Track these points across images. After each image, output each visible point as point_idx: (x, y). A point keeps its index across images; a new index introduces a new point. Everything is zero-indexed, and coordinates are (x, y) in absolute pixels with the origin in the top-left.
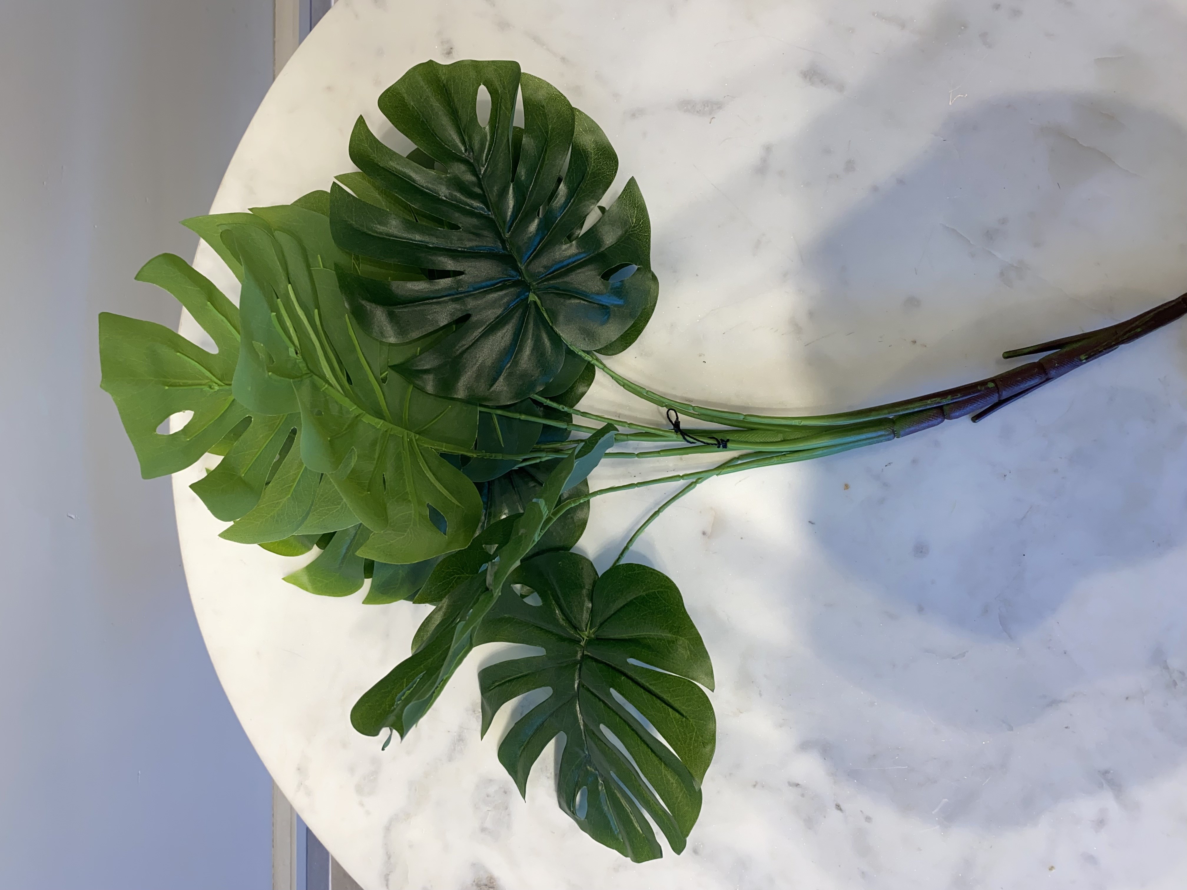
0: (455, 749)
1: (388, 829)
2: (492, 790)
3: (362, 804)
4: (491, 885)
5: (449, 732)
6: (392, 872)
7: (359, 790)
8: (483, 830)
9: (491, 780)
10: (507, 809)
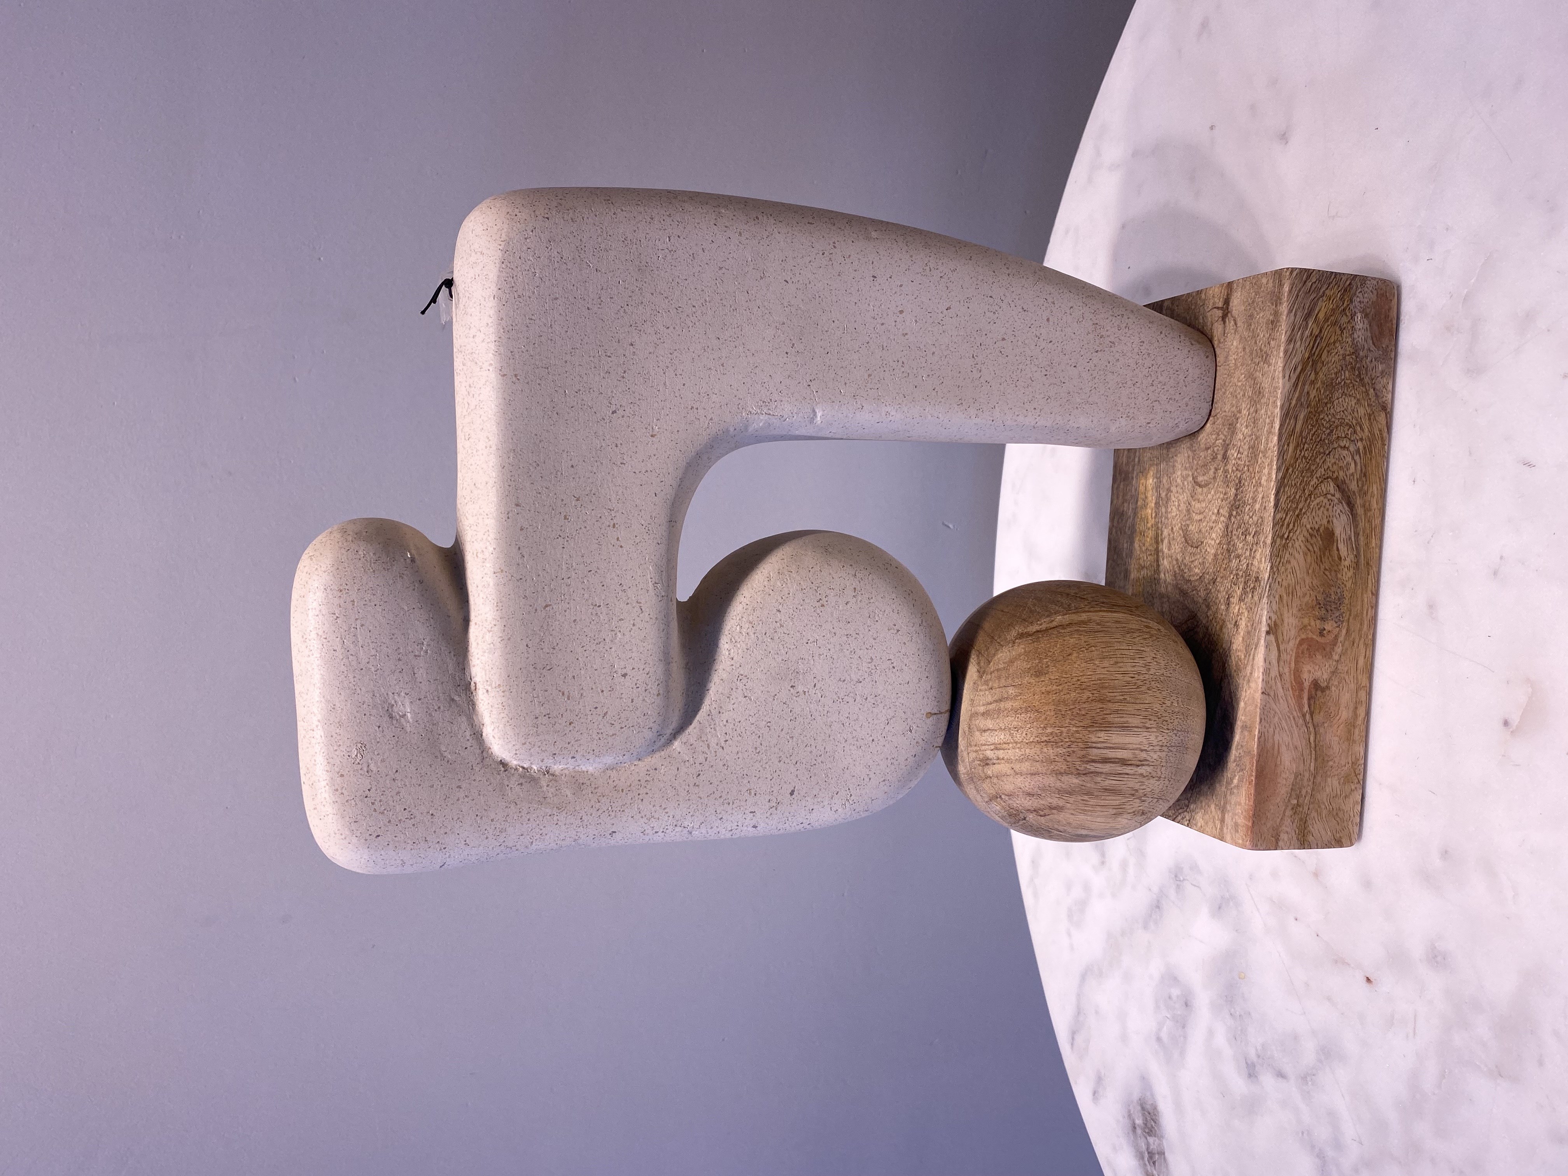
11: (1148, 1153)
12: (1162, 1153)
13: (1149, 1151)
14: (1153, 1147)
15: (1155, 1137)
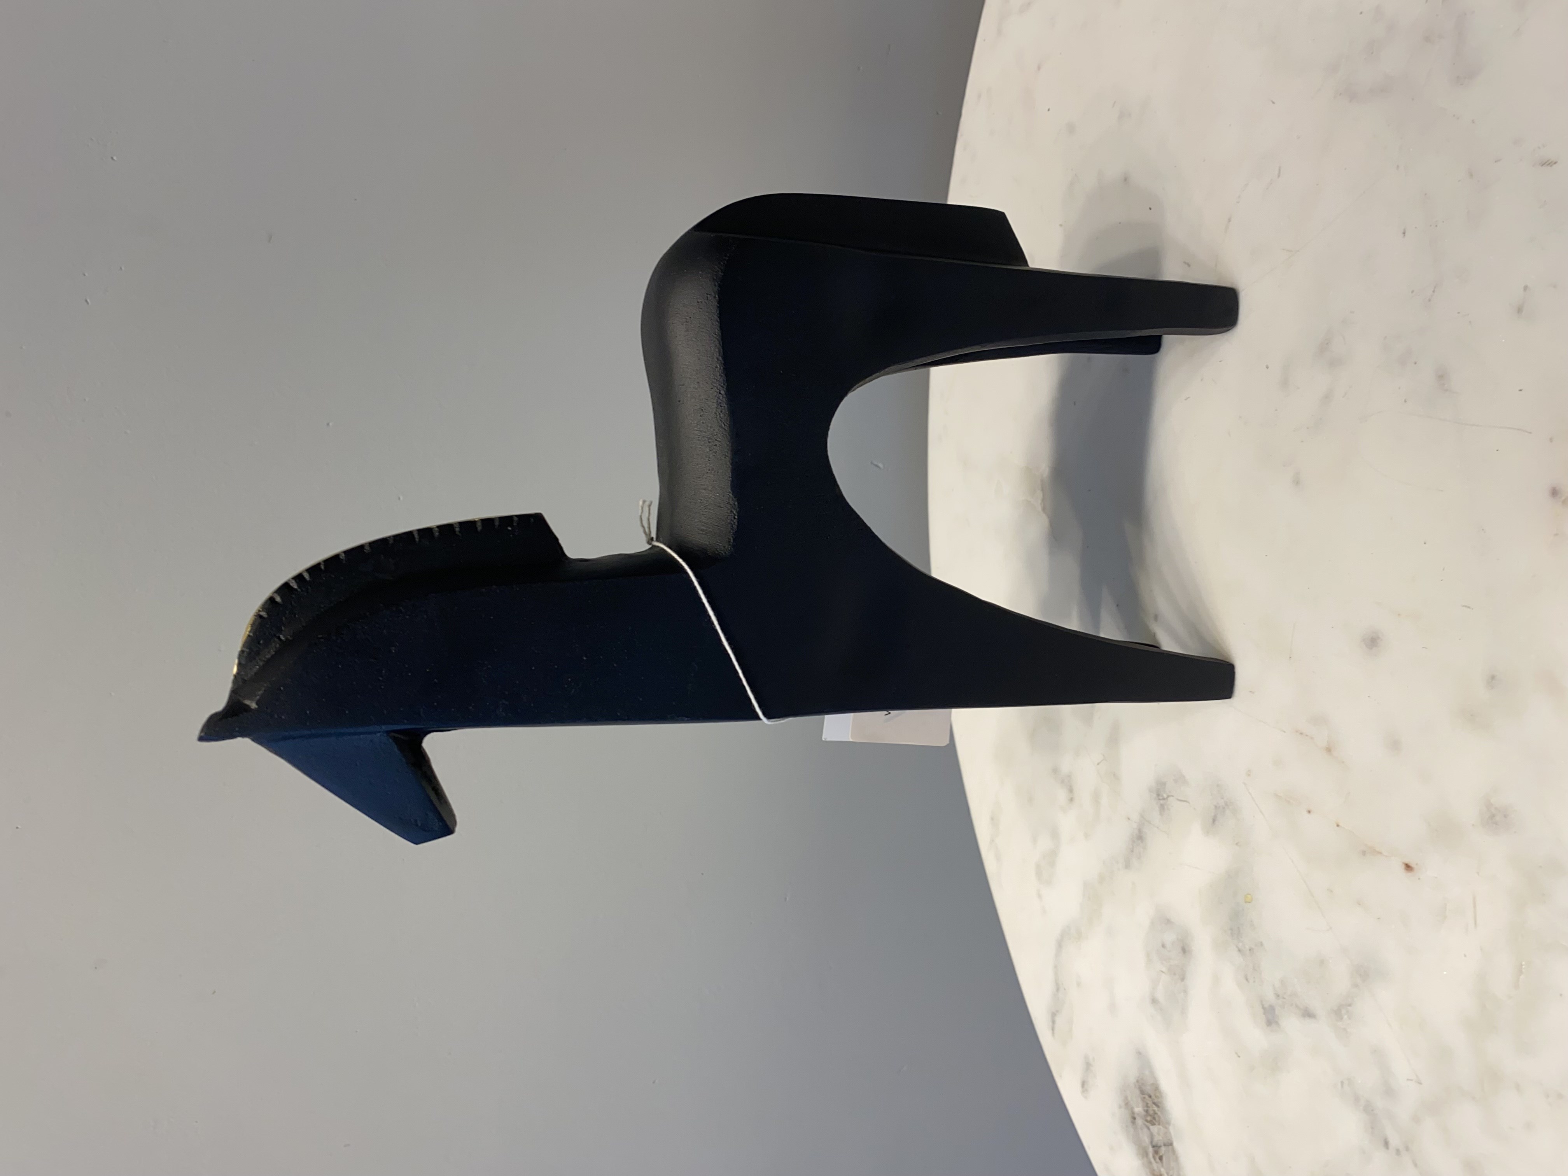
0: (1132, 851)
1: (1060, 945)
2: (1170, 937)
3: (1040, 896)
4: (1155, 1101)
5: (1129, 819)
6: (1057, 1011)
7: (1039, 873)
8: (1154, 1001)
9: (1168, 922)
10: (1183, 979)
11: (1153, 1147)
12: (1169, 1144)
13: (1154, 1144)
14: (1159, 1139)
15: (1159, 1124)
